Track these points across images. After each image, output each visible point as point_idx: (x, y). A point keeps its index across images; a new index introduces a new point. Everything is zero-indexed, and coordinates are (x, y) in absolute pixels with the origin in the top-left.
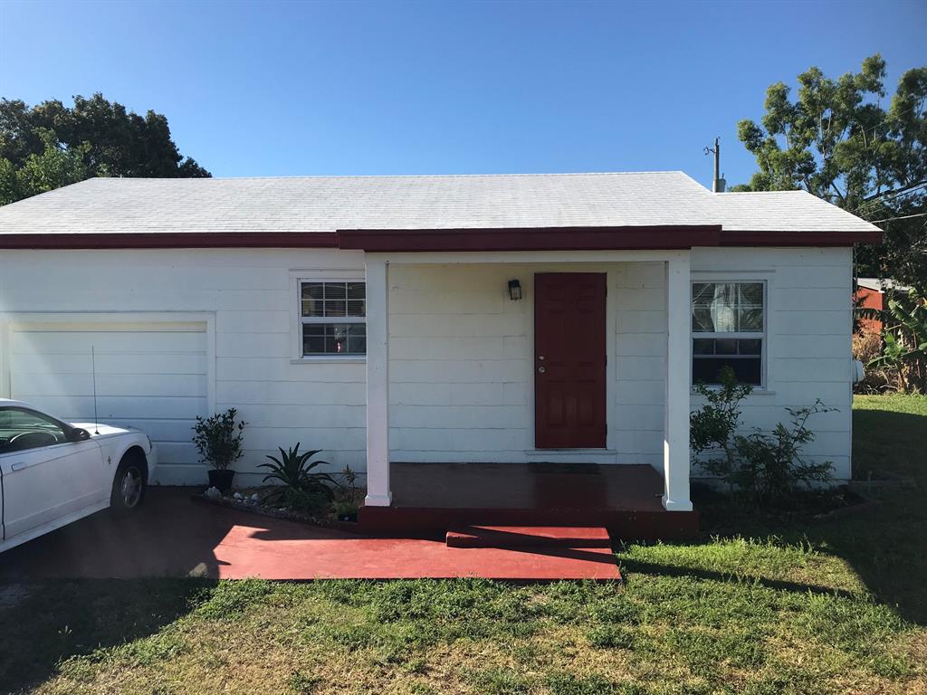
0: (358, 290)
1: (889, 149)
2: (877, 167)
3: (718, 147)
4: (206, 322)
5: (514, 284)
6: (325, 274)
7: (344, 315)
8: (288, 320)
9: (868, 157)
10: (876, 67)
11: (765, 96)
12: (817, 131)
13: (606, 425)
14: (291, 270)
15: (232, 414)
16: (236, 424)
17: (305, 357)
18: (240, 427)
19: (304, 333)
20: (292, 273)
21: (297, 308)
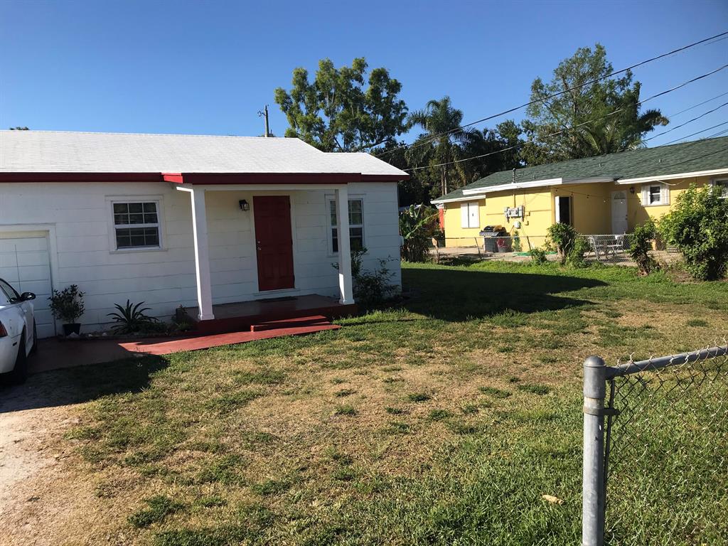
0: (151, 207)
1: (366, 120)
2: (360, 130)
3: (267, 111)
4: (48, 231)
5: (242, 202)
6: (129, 198)
7: (142, 223)
8: (106, 227)
9: (355, 123)
10: (361, 65)
11: (292, 76)
12: (325, 103)
13: (294, 277)
14: (106, 196)
15: (73, 288)
16: (77, 295)
17: (119, 250)
18: (80, 295)
19: (117, 235)
20: (107, 198)
21: (112, 219)
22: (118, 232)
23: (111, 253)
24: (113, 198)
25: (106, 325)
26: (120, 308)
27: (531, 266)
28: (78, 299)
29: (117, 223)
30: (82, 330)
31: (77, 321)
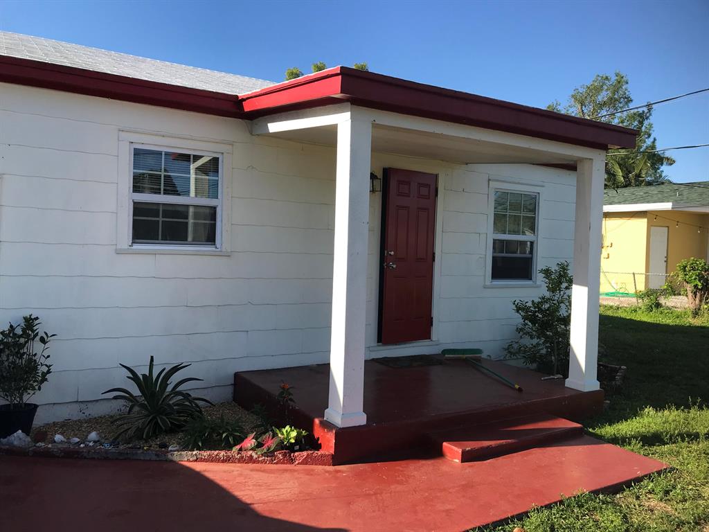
8: (114, 196)
13: (432, 319)
14: (121, 131)
15: (30, 322)
16: (38, 338)
17: (136, 247)
18: (43, 340)
19: (135, 214)
20: (123, 135)
21: (128, 182)
22: (139, 209)
23: (118, 252)
24: (134, 137)
25: (90, 405)
26: (134, 377)
27: (635, 311)
28: (36, 347)
29: (137, 189)
30: (40, 419)
31: (30, 398)
